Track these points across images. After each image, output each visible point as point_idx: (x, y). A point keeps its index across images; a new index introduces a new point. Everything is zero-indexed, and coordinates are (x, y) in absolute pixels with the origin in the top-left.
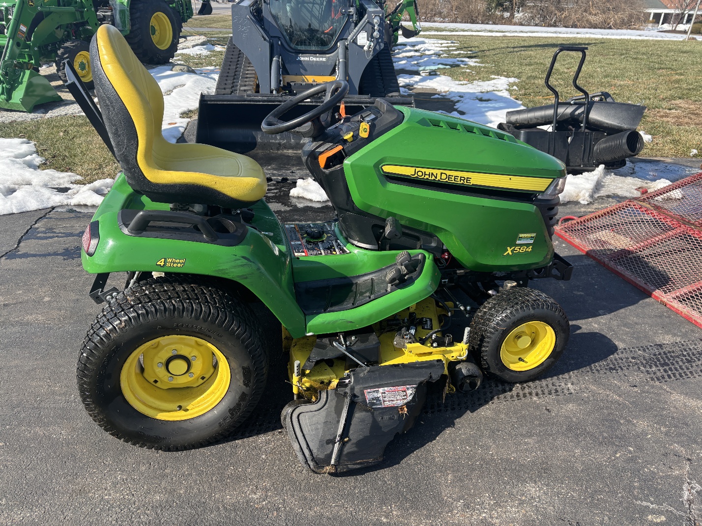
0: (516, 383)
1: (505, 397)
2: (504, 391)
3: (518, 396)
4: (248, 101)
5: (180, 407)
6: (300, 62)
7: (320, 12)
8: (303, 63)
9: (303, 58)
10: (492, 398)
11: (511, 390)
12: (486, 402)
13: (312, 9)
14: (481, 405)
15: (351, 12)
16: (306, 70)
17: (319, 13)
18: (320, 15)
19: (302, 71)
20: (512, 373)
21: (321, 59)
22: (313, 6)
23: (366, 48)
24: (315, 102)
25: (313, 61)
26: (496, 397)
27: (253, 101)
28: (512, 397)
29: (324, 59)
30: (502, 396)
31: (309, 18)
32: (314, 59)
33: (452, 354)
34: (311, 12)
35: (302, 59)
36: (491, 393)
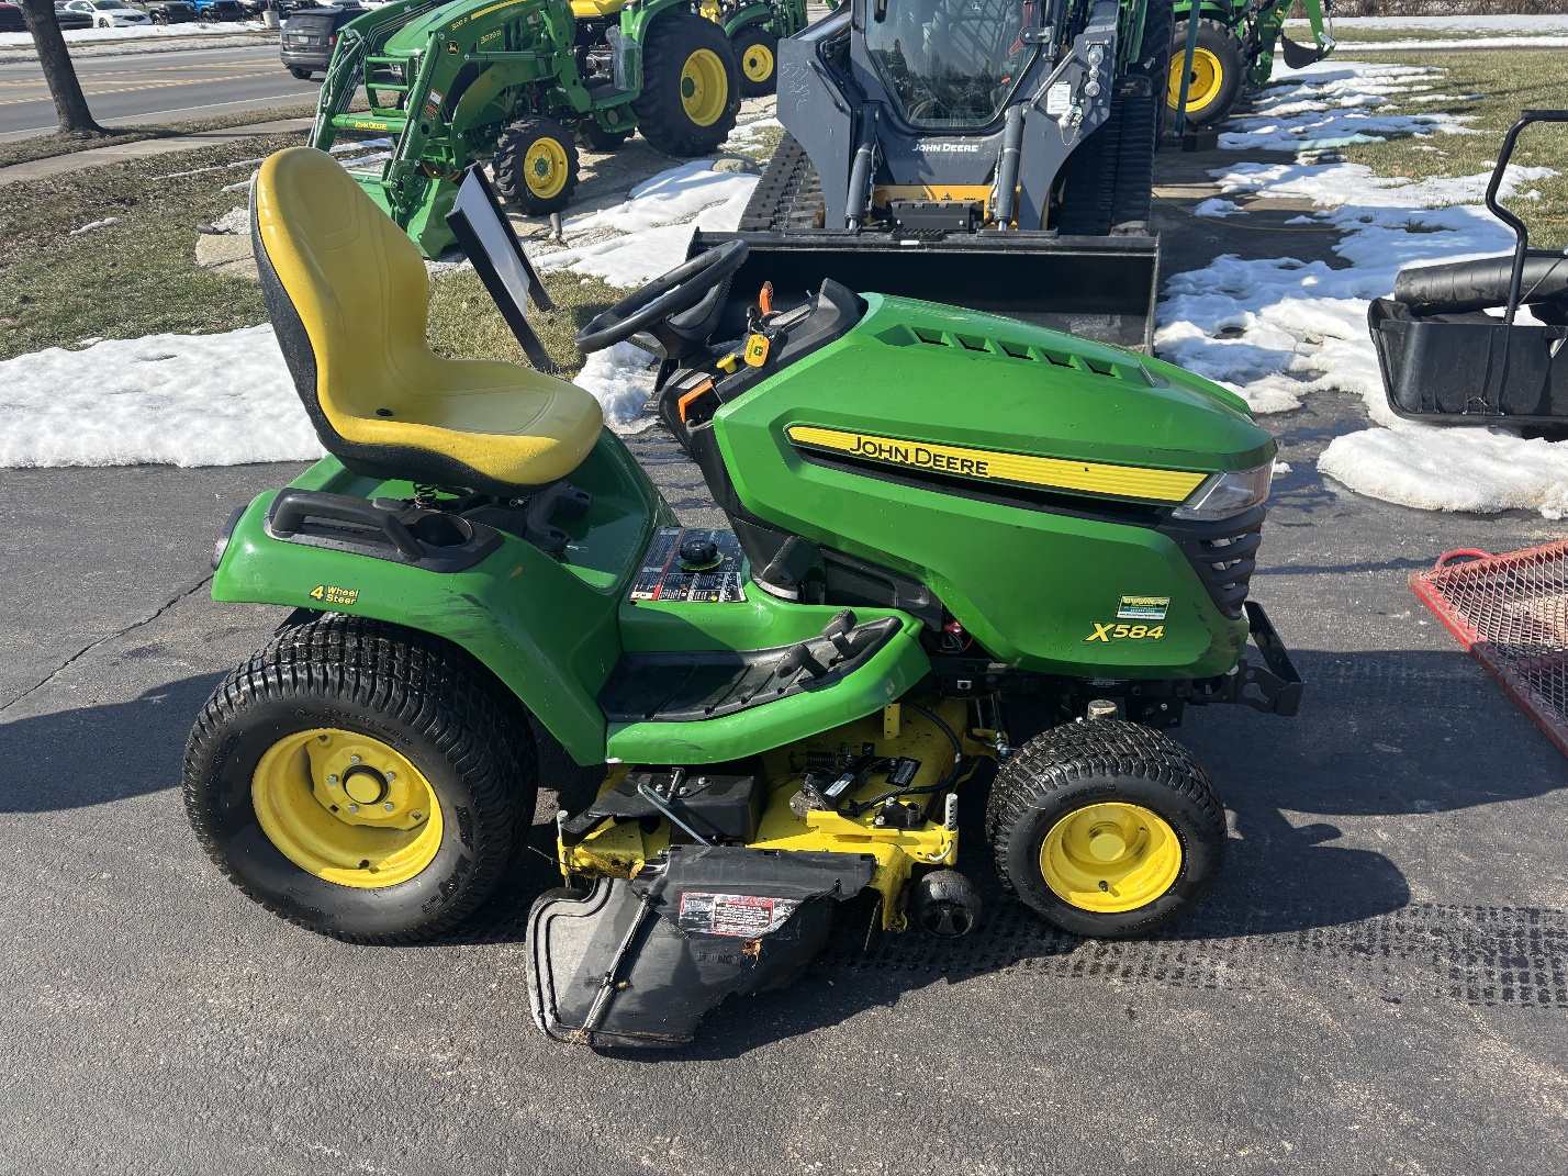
0: (1090, 937)
1: (1045, 965)
2: (1053, 951)
3: (1078, 967)
4: (788, 245)
5: (364, 864)
6: (920, 154)
7: (996, 37)
8: (927, 158)
9: (928, 147)
10: (1014, 961)
11: (1070, 950)
12: (996, 967)
13: (978, 31)
14: (980, 971)
15: (1044, 37)
16: (930, 173)
17: (993, 40)
18: (995, 44)
19: (922, 174)
20: (1073, 913)
21: (967, 148)
22: (981, 23)
23: (1062, 122)
24: (929, 246)
25: (949, 152)
26: (1023, 962)
27: (798, 245)
28: (1063, 966)
29: (974, 149)
30: (1039, 960)
31: (971, 52)
32: (952, 148)
33: (920, 848)
34: (975, 39)
35: (925, 148)
36: (1019, 948)
